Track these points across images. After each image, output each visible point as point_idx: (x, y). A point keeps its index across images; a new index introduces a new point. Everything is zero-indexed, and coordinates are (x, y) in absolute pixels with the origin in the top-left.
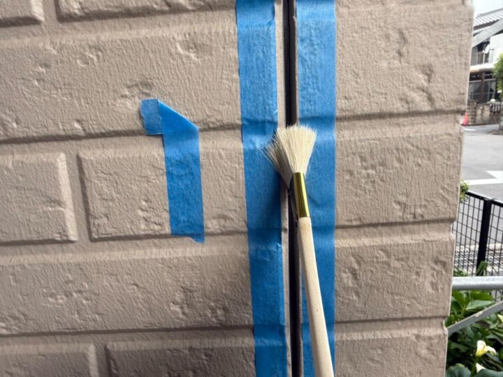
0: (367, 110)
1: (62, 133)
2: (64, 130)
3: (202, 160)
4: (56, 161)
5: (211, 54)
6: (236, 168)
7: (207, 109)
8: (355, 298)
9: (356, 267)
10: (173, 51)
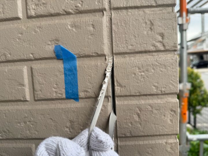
0: (140, 50)
1: (26, 58)
2: (26, 57)
3: (78, 68)
4: (23, 69)
5: (81, 29)
6: (91, 72)
7: (79, 49)
8: (140, 126)
9: (139, 112)
10: (67, 28)
